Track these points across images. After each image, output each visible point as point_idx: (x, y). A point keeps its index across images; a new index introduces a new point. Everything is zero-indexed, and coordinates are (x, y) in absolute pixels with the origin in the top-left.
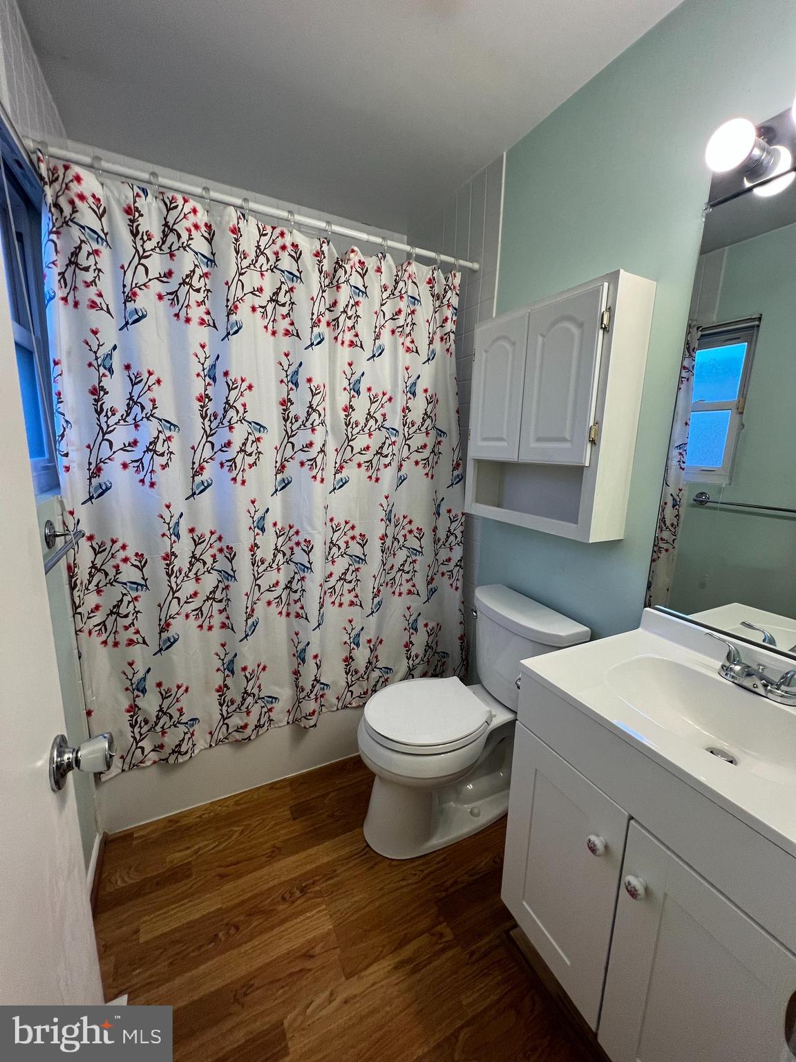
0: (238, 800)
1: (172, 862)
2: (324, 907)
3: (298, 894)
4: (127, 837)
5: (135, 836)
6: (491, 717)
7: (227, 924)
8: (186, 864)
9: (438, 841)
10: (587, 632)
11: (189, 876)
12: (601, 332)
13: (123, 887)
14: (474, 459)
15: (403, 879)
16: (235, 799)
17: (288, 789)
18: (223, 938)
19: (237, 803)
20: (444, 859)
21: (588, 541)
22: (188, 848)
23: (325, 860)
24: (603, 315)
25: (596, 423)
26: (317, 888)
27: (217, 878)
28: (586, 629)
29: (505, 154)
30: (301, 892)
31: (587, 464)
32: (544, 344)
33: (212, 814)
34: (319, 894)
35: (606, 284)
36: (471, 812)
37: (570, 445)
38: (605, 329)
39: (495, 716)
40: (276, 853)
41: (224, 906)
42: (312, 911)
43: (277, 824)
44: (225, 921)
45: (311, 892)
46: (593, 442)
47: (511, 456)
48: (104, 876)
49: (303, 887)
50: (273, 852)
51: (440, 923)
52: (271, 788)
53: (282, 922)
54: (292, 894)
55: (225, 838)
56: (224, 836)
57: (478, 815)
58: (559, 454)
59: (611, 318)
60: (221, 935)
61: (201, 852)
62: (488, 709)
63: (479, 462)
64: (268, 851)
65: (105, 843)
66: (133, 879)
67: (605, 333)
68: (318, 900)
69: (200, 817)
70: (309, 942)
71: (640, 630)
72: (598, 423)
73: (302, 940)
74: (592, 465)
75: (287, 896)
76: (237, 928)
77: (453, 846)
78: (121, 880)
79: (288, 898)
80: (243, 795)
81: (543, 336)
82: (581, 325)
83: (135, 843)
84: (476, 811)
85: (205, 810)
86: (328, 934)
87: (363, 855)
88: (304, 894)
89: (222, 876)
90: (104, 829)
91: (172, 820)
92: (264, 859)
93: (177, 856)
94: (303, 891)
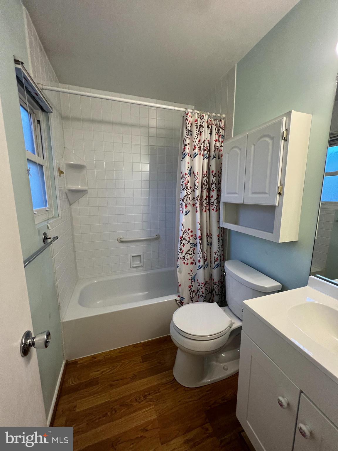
0: (120, 350)
1: (92, 376)
2: (153, 406)
3: (142, 398)
4: (75, 363)
5: (79, 362)
6: (232, 324)
7: (112, 408)
8: (97, 378)
9: (207, 381)
10: (280, 285)
11: (98, 384)
12: (283, 141)
13: (72, 385)
14: (224, 202)
15: (190, 398)
16: (119, 350)
17: (141, 348)
18: (109, 415)
19: (120, 352)
20: (209, 390)
21: (279, 241)
22: (98, 371)
23: (155, 384)
24: (283, 133)
25: (281, 185)
26: (151, 397)
27: (109, 386)
28: (279, 284)
29: (236, 65)
30: (144, 398)
31: (277, 205)
32: (255, 149)
33: (109, 356)
34: (151, 400)
35: (285, 118)
36: (224, 368)
37: (269, 196)
38: (284, 140)
39: (234, 323)
40: (134, 378)
41: (111, 400)
42: (148, 408)
43: (135, 364)
44: (111, 407)
45: (148, 398)
46: (280, 194)
47: (240, 201)
48: (65, 379)
49: (145, 395)
50: (133, 377)
51: (207, 423)
52: (134, 347)
53: (135, 411)
54: (140, 399)
55: (114, 367)
56: (113, 366)
57: (227, 369)
58: (263, 200)
59: (288, 134)
60: (109, 413)
61: (103, 373)
62: (230, 320)
63: (226, 204)
64: (131, 376)
65: (67, 365)
66: (77, 382)
67: (285, 142)
68: (151, 403)
69: (104, 357)
70: (146, 423)
71: (307, 286)
72: (282, 185)
73: (142, 422)
74: (280, 205)
75: (138, 399)
76: (116, 411)
77: (215, 384)
78: (71, 382)
79: (138, 400)
80: (123, 349)
81: (254, 145)
82: (272, 139)
83: (78, 366)
84: (226, 367)
85: (107, 354)
86: (155, 419)
87: (173, 383)
88: (145, 399)
89: (111, 386)
90: (67, 358)
91: (94, 357)
92: (129, 380)
93: (94, 374)
94: (145, 397)
